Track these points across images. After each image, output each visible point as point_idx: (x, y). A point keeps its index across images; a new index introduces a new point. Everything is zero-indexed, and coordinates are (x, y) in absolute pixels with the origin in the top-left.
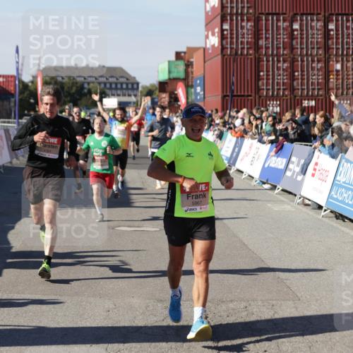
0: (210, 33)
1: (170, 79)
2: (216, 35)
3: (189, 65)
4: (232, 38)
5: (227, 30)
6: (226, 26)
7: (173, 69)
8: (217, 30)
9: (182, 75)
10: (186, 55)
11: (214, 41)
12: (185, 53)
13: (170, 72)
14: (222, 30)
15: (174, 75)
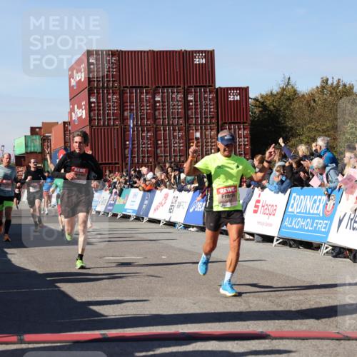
0: (76, 106)
1: (27, 153)
2: (84, 107)
3: (45, 140)
4: (99, 110)
5: (94, 102)
6: (93, 100)
7: (30, 144)
8: (84, 103)
9: (38, 149)
10: (42, 130)
11: (82, 113)
12: (40, 128)
13: (26, 147)
14: (90, 103)
15: (31, 149)
